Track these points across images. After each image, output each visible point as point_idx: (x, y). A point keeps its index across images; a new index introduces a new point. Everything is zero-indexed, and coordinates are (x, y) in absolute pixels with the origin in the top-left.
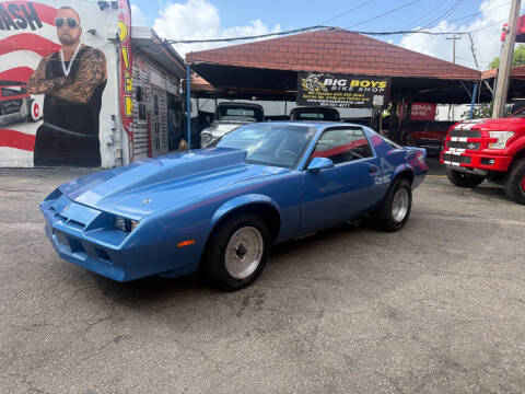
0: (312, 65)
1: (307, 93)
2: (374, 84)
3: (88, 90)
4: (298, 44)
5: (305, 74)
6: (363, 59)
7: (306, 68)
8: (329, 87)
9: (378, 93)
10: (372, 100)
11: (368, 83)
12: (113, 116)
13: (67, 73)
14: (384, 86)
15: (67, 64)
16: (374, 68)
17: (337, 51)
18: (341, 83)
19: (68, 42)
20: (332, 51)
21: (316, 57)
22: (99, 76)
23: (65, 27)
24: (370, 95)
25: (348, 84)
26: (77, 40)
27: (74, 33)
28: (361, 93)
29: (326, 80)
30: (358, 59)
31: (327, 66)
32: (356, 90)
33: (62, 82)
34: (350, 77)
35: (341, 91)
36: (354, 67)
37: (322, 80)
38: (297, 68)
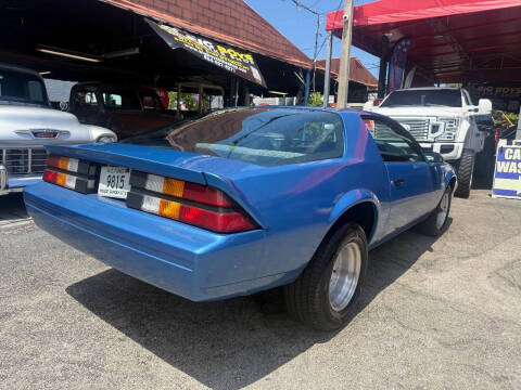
6: (223, 18)
7: (153, 14)
38: (140, 10)
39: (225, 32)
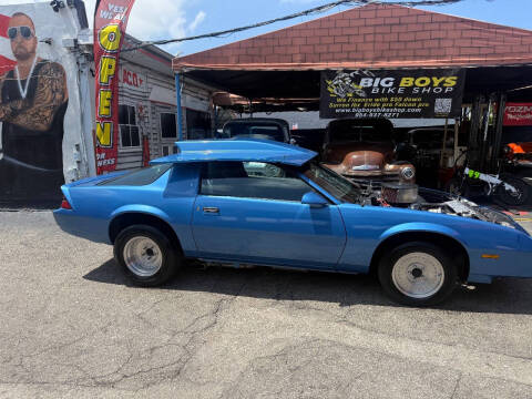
0: (340, 60)
1: (335, 102)
2: (437, 82)
3: (47, 114)
4: (318, 33)
5: (331, 74)
6: (419, 45)
7: (332, 65)
8: (368, 90)
9: (443, 95)
10: (433, 105)
11: (428, 81)
12: (77, 145)
13: (24, 94)
14: (454, 83)
15: (23, 82)
16: (438, 57)
17: (379, 38)
18: (386, 83)
19: (24, 56)
20: (369, 38)
21: (346, 47)
22: (58, 96)
23: (19, 37)
24: (430, 98)
25: (396, 84)
26: (33, 52)
27: (29, 44)
28: (415, 96)
29: (363, 81)
30: (410, 45)
31: (363, 60)
32: (408, 91)
33: (20, 107)
34: (398, 74)
35: (386, 95)
36: (405, 58)
37: (357, 80)
38: (320, 66)
39: (421, 57)
